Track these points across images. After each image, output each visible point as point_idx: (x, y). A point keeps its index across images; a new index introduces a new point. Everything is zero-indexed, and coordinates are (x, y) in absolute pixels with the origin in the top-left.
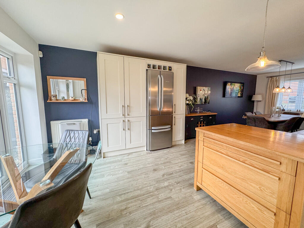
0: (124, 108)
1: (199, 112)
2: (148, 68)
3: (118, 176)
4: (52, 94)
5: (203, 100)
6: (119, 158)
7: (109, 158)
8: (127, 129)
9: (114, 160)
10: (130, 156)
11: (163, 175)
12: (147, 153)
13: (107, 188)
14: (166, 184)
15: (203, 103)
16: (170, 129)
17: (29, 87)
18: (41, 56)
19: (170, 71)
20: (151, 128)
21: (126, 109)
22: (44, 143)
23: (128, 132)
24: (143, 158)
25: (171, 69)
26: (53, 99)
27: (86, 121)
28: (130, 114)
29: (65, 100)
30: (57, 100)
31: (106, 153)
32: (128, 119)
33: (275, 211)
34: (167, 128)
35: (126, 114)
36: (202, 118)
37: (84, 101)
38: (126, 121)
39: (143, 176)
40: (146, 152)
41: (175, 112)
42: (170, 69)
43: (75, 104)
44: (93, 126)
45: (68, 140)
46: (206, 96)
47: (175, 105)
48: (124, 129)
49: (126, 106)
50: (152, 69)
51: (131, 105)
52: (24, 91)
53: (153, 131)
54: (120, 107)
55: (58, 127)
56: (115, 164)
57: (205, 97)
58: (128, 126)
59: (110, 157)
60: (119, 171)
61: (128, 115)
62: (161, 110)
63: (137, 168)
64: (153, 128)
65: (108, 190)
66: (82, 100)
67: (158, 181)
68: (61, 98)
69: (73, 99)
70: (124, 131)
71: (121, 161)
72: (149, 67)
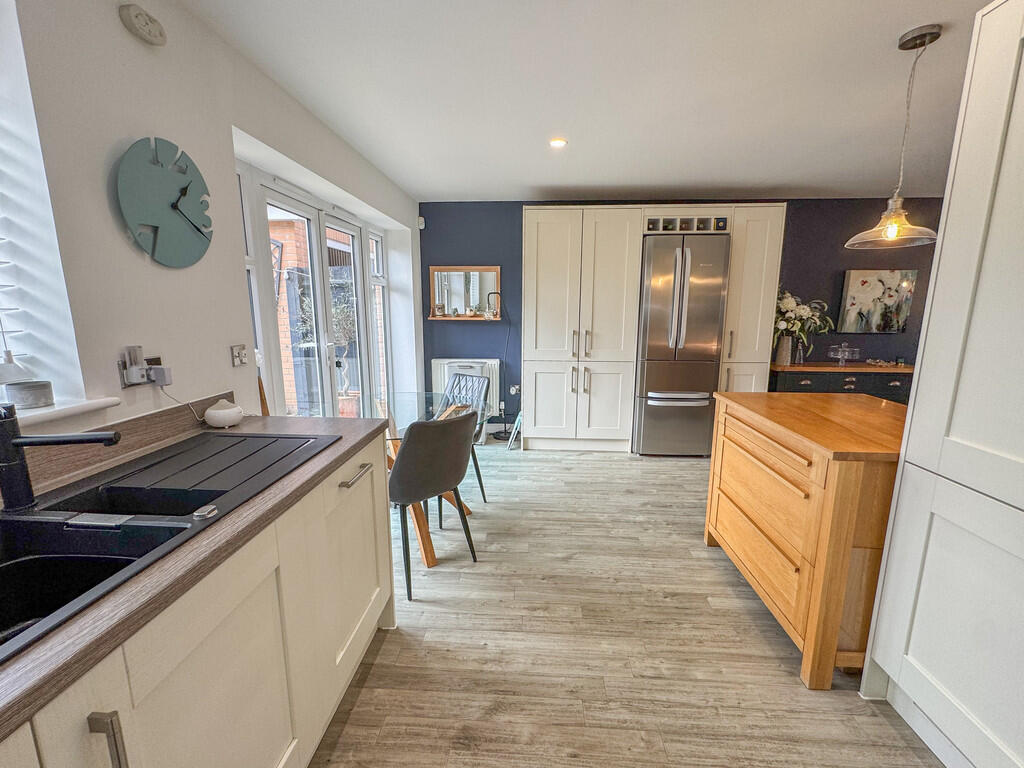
0: (576, 337)
1: (847, 361)
2: (649, 229)
3: (544, 484)
4: (437, 302)
5: (876, 320)
6: (557, 457)
7: (537, 452)
8: (581, 390)
9: (546, 457)
10: (582, 457)
11: (645, 504)
12: (631, 459)
13: (516, 496)
14: (640, 518)
15: (874, 330)
16: (707, 403)
17: (401, 291)
18: (422, 227)
19: (723, 232)
20: (647, 394)
21: (584, 341)
22: (420, 391)
23: (583, 398)
24: (614, 466)
25: (725, 225)
26: (438, 313)
27: (494, 363)
28: (592, 352)
29: (458, 316)
30: (444, 315)
31: (530, 441)
32: (587, 365)
33: (799, 564)
34: (694, 399)
35: (582, 354)
36: (851, 383)
37: (492, 318)
38: (582, 369)
39: (596, 495)
40: (629, 454)
41: (730, 356)
42: (722, 224)
43: (474, 325)
44: (510, 376)
45: (456, 391)
46: (890, 302)
47: (731, 333)
48: (573, 390)
49: (583, 332)
50: (661, 231)
51: (596, 331)
52: (395, 298)
53: (650, 402)
54: (568, 334)
55: (443, 369)
56: (545, 464)
57: (887, 307)
58: (584, 383)
59: (539, 450)
60: (549, 477)
61: (586, 354)
62: (680, 346)
63: (589, 480)
64: (650, 394)
65: (517, 499)
66: (488, 316)
67: (626, 510)
68: (451, 312)
69: (472, 314)
70: (572, 394)
71: (560, 461)
72: (651, 226)
